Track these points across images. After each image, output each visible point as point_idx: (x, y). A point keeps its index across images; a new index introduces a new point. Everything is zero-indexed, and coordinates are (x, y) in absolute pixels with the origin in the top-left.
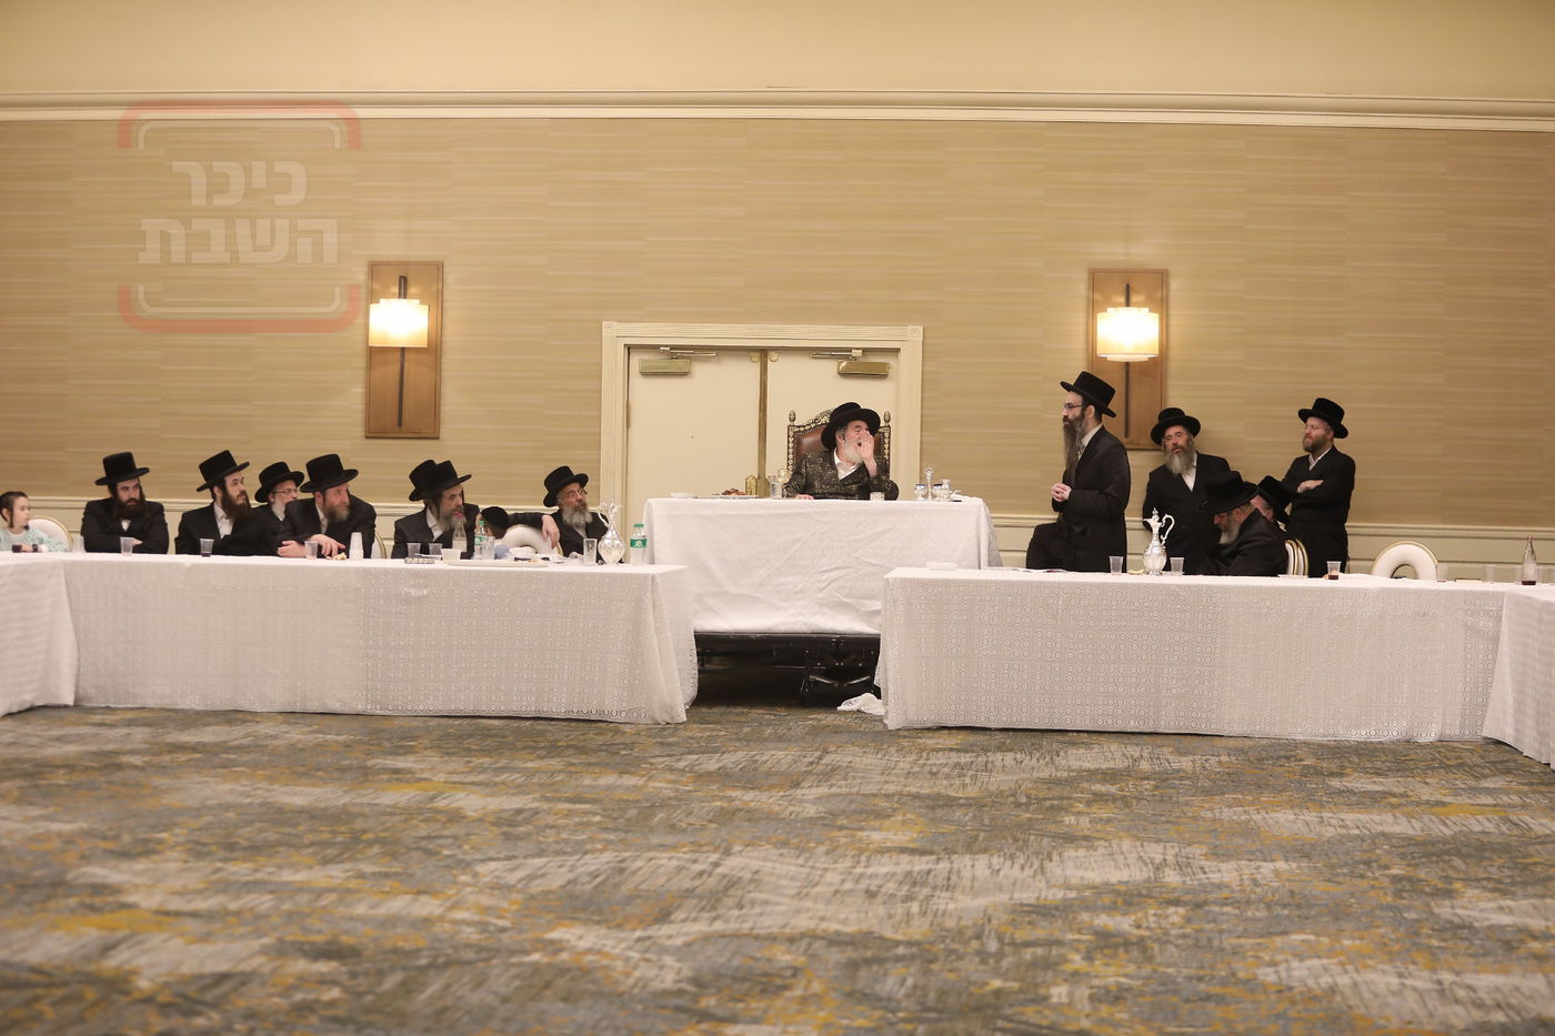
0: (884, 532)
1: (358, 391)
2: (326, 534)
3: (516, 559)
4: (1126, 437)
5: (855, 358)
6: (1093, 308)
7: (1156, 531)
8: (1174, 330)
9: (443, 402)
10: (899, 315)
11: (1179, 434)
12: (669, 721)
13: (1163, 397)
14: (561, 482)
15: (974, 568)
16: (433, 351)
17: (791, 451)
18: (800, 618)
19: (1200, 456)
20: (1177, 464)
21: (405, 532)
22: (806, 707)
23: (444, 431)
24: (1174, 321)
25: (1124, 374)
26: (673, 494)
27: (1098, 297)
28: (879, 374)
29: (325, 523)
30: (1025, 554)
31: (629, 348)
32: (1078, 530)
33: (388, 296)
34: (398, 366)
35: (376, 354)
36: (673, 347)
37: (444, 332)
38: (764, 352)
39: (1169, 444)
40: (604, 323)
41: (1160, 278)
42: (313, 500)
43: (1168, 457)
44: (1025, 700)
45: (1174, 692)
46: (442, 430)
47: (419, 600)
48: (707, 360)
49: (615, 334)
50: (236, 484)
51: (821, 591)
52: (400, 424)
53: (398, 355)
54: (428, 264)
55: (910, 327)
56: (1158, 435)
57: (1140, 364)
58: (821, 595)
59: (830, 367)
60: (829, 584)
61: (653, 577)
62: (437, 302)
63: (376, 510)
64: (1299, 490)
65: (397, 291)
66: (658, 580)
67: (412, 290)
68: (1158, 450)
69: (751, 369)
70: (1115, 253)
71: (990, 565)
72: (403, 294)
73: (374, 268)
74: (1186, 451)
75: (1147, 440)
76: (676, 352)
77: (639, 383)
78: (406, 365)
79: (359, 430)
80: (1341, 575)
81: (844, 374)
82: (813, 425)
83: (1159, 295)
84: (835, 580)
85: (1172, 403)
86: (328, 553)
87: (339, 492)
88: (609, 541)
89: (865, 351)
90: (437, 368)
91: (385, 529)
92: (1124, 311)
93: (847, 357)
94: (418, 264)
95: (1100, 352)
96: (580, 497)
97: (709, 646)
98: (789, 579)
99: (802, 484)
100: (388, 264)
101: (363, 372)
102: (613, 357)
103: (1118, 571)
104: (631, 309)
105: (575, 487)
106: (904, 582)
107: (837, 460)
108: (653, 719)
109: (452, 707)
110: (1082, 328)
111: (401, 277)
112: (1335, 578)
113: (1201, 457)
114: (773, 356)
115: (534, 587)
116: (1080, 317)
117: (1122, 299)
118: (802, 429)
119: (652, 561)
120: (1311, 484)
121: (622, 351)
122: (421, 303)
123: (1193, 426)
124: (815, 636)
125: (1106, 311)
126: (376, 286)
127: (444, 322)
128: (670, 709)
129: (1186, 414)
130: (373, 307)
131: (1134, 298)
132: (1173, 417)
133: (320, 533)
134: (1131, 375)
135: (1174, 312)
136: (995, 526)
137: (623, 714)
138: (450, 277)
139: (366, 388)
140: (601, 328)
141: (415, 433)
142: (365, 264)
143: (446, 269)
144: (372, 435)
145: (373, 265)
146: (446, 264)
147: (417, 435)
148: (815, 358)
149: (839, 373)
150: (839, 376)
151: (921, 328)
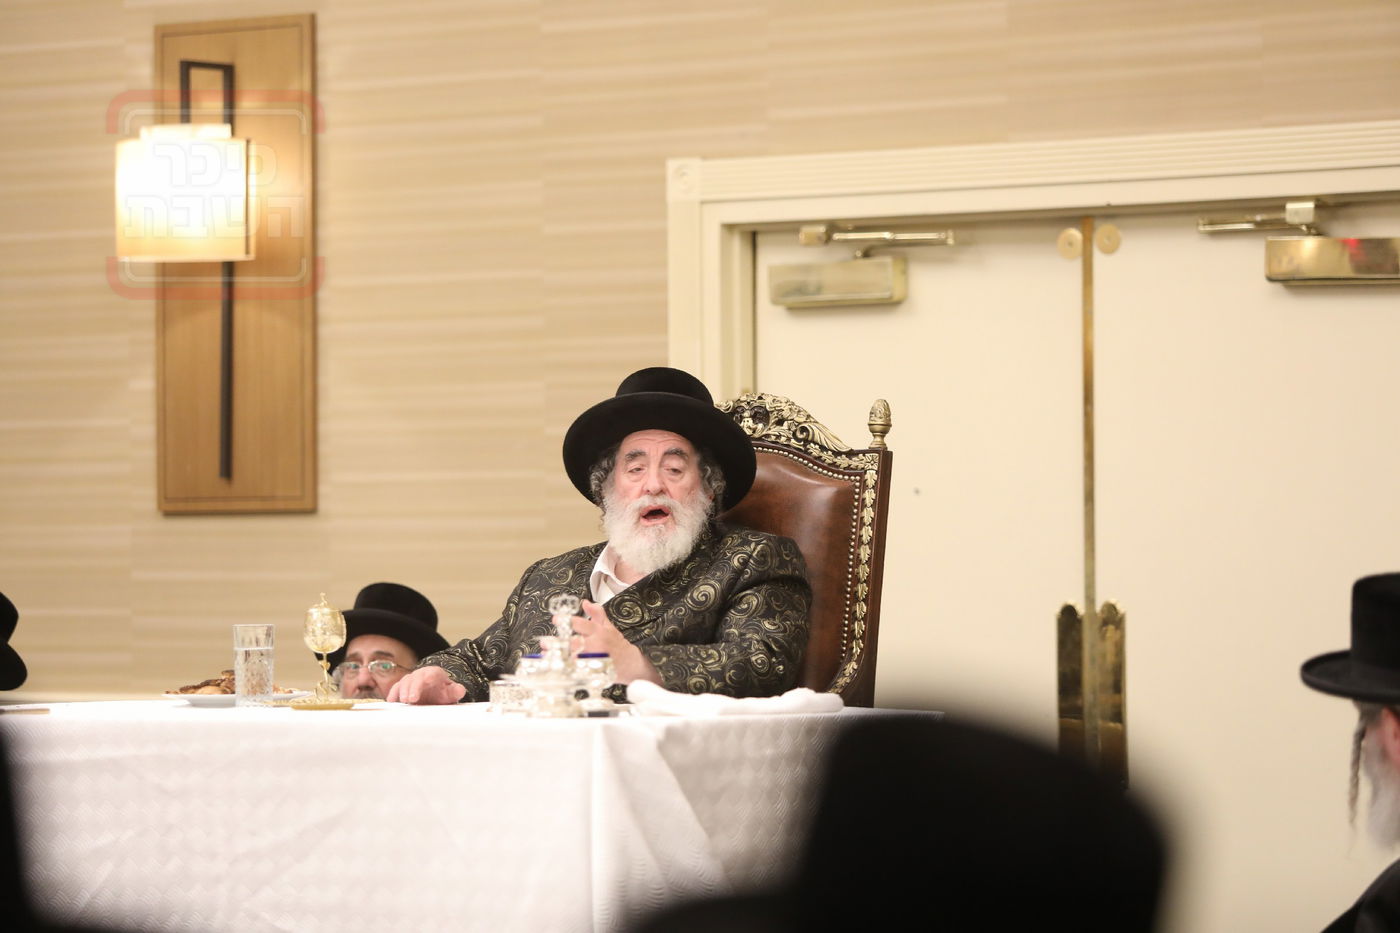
1: (144, 384)
9: (325, 408)
23: (329, 493)
28: (1383, 277)
31: (753, 236)
34: (213, 317)
36: (833, 226)
37: (321, 213)
38: (1084, 225)
40: (672, 165)
46: (324, 489)
49: (705, 196)
52: (227, 470)
54: (278, 24)
59: (1247, 257)
73: (167, 46)
78: (239, 310)
79: (147, 495)
81: (1283, 282)
90: (308, 315)
93: (1278, 228)
94: (258, 26)
101: (149, 334)
121: (715, 250)
127: (323, 186)
138: (332, 59)
139: (158, 382)
140: (663, 180)
141: (263, 499)
142: (148, 33)
143: (323, 36)
144: (171, 507)
145: (164, 36)
146: (321, 21)
147: (268, 505)
148: (1214, 234)
149: (1271, 279)
150: (1278, 286)
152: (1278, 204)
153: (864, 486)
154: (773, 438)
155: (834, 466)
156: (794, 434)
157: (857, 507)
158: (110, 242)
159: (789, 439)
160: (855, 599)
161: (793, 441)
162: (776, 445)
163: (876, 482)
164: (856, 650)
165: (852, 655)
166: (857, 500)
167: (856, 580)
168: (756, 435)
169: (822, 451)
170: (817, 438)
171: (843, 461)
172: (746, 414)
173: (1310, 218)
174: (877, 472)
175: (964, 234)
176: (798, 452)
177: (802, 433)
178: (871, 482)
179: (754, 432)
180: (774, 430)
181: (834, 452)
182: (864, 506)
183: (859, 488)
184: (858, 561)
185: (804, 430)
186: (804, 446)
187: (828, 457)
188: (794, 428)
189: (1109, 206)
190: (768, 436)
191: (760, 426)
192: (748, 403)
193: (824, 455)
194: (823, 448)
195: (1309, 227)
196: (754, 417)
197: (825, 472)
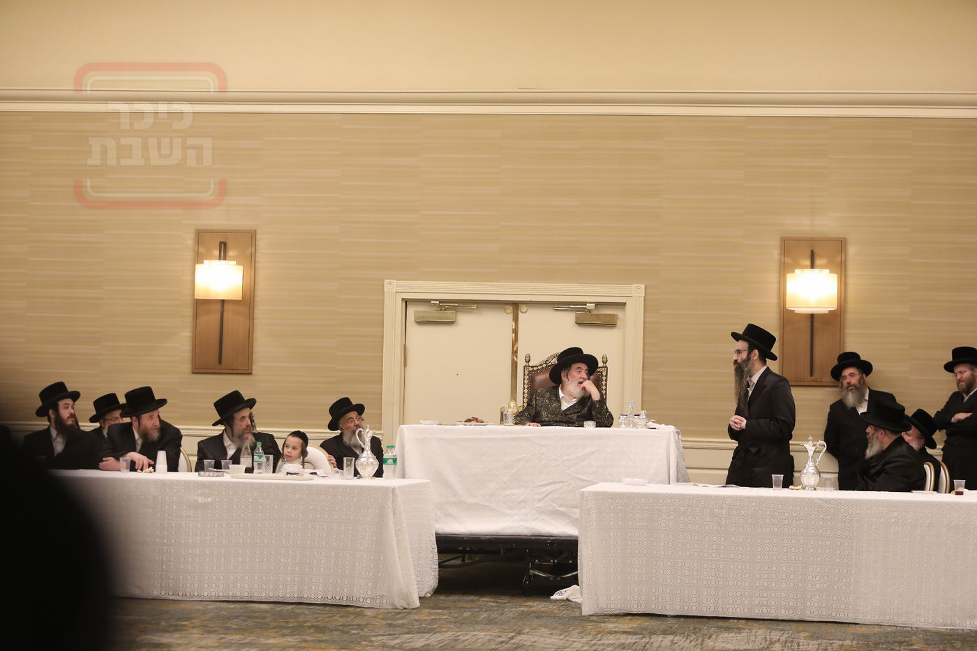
0: (592, 453)
1: (186, 335)
2: (139, 453)
3: (288, 473)
4: (811, 376)
5: (590, 311)
6: (785, 269)
7: (811, 453)
8: (851, 288)
9: (255, 344)
10: (627, 276)
11: (852, 375)
12: (406, 606)
13: (842, 342)
14: (342, 410)
15: (663, 483)
16: (247, 302)
17: (526, 386)
18: (522, 523)
19: (872, 392)
20: (850, 399)
21: (205, 450)
22: (526, 596)
23: (256, 369)
24: (851, 281)
25: (809, 324)
26: (421, 421)
27: (788, 260)
28: (610, 324)
29: (139, 442)
30: (727, 472)
31: (406, 302)
32: (753, 450)
33: (210, 257)
34: (218, 315)
35: (201, 305)
36: (441, 301)
37: (257, 287)
38: (516, 305)
39: (845, 383)
40: (386, 281)
41: (840, 245)
42: (131, 424)
43: (843, 394)
44: (694, 592)
45: (818, 586)
46: (254, 367)
47: (205, 505)
48: (470, 311)
49: (395, 289)
50: (67, 408)
51: (540, 500)
52: (220, 362)
53: (219, 306)
54: (244, 232)
55: (634, 286)
56: (837, 373)
57: (823, 316)
58: (539, 505)
59: (570, 317)
60: (547, 495)
61: (394, 489)
62: (250, 262)
63: (181, 431)
64: (953, 420)
65: (217, 253)
66: (397, 491)
67: (231, 253)
68: (837, 386)
69: (503, 320)
70: (803, 224)
71: (678, 480)
72: (223, 256)
73: (201, 236)
74: (859, 389)
75: (828, 378)
76: (444, 304)
77: (414, 330)
78: (225, 314)
79: (187, 367)
80: (966, 491)
81: (580, 324)
82: (544, 366)
83: (838, 259)
84: (550, 493)
85: (850, 348)
86: (140, 467)
87: (151, 417)
88: (365, 459)
89: (598, 304)
90: (251, 317)
91: (189, 447)
92: (809, 273)
93: (583, 310)
94: (235, 232)
95: (789, 306)
96: (357, 422)
97: (448, 545)
98: (515, 491)
99: (533, 413)
100: (212, 232)
101: (189, 321)
102: (393, 308)
103: (779, 486)
104: (408, 269)
105: (353, 414)
106: (596, 494)
107: (561, 394)
108: (393, 605)
109: (231, 594)
110: (775, 286)
111: (221, 243)
112: (961, 493)
113: (873, 394)
114: (523, 308)
115: (297, 496)
116: (773, 277)
117: (808, 263)
118: (535, 369)
119: (403, 476)
120: (961, 416)
121: (400, 306)
122: (237, 264)
123: (866, 368)
124: (533, 538)
125: (794, 272)
126: (202, 250)
127: (256, 279)
128: (406, 597)
129: (862, 358)
130: (198, 267)
131: (818, 262)
132: (850, 359)
133: (134, 450)
134: (815, 324)
135: (851, 273)
136: (684, 448)
137: (369, 601)
138: (262, 243)
139: (193, 333)
140: (384, 285)
141: (232, 370)
142: (191, 231)
143: (259, 237)
144: (197, 371)
145: (199, 233)
146: (258, 232)
147: (234, 372)
148: (555, 310)
149: (575, 323)
150: (578, 325)
151: (643, 286)
152: (585, 304)
173: (592, 308)
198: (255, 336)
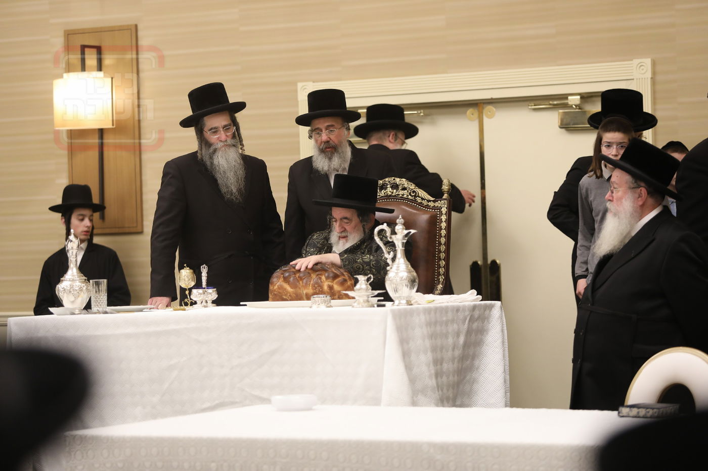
9: (145, 190)
16: (131, 129)
38: (479, 107)
40: (300, 85)
52: (102, 216)
54: (121, 29)
55: (636, 62)
78: (106, 151)
81: (567, 128)
89: (585, 96)
94: (112, 30)
101: (65, 160)
114: (487, 110)
127: (142, 96)
138: (145, 43)
139: (69, 180)
140: (296, 91)
141: (119, 228)
142: (62, 33)
143: (140, 34)
145: (68, 35)
146: (139, 27)
147: (121, 231)
148: (535, 109)
149: (561, 128)
150: (563, 130)
151: (648, 62)
152: (565, 97)
153: (441, 214)
154: (401, 195)
155: (427, 206)
156: (410, 194)
157: (439, 222)
158: (51, 121)
159: (408, 196)
160: (440, 259)
161: (409, 196)
162: (402, 198)
163: (446, 212)
164: (441, 280)
165: (439, 282)
166: (439, 219)
167: (440, 252)
168: (393, 195)
169: (422, 200)
170: (420, 195)
171: (431, 204)
172: (388, 186)
173: (578, 102)
174: (446, 208)
175: (427, 111)
176: (411, 201)
177: (413, 193)
178: (444, 212)
179: (392, 193)
180: (401, 192)
181: (427, 201)
182: (442, 222)
183: (439, 214)
184: (440, 244)
185: (414, 192)
186: (414, 198)
187: (425, 203)
188: (410, 191)
189: (492, 99)
190: (399, 194)
191: (395, 191)
192: (389, 182)
193: (423, 202)
194: (423, 199)
195: (576, 106)
196: (392, 187)
197: (424, 208)
198: (144, 178)
